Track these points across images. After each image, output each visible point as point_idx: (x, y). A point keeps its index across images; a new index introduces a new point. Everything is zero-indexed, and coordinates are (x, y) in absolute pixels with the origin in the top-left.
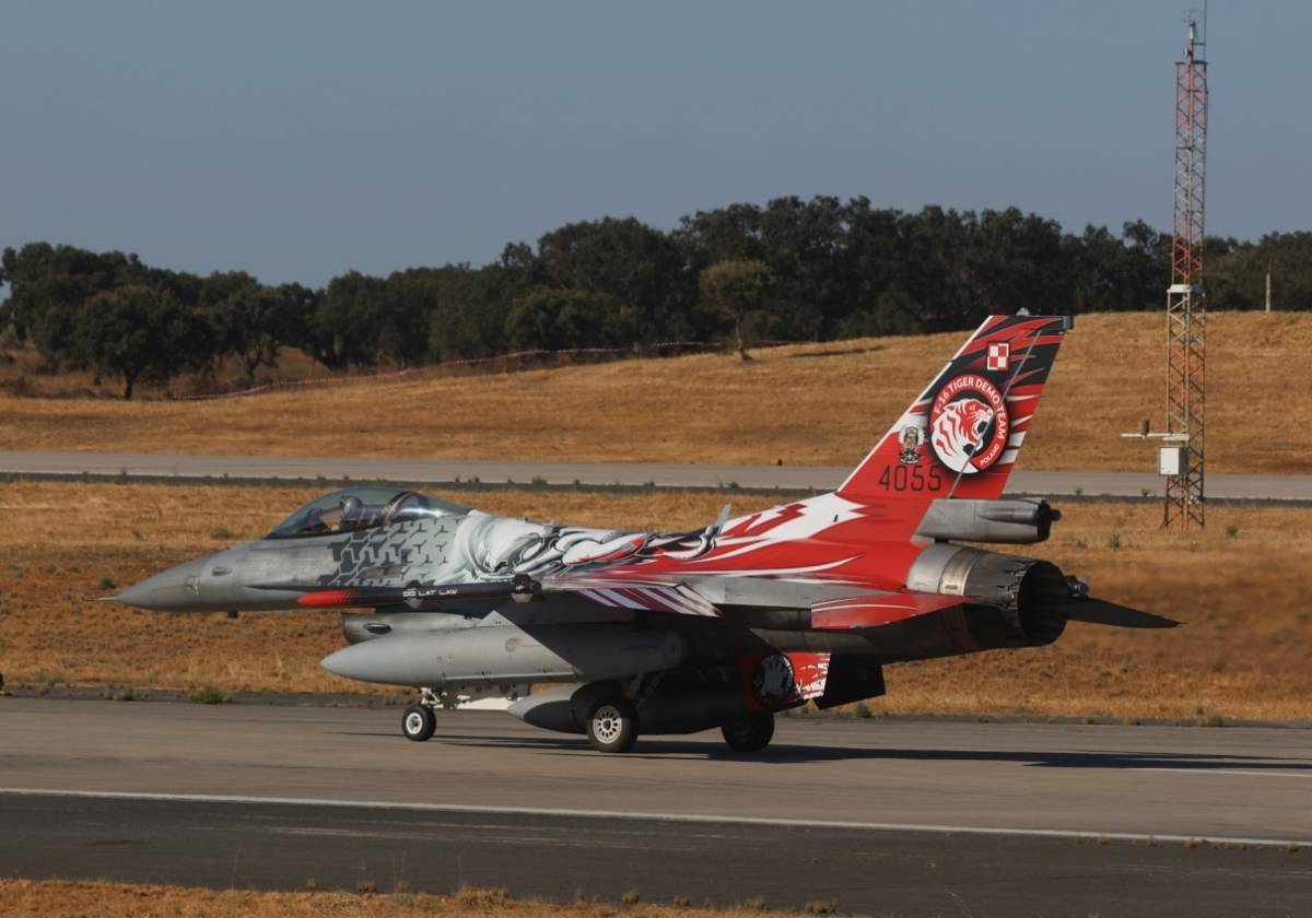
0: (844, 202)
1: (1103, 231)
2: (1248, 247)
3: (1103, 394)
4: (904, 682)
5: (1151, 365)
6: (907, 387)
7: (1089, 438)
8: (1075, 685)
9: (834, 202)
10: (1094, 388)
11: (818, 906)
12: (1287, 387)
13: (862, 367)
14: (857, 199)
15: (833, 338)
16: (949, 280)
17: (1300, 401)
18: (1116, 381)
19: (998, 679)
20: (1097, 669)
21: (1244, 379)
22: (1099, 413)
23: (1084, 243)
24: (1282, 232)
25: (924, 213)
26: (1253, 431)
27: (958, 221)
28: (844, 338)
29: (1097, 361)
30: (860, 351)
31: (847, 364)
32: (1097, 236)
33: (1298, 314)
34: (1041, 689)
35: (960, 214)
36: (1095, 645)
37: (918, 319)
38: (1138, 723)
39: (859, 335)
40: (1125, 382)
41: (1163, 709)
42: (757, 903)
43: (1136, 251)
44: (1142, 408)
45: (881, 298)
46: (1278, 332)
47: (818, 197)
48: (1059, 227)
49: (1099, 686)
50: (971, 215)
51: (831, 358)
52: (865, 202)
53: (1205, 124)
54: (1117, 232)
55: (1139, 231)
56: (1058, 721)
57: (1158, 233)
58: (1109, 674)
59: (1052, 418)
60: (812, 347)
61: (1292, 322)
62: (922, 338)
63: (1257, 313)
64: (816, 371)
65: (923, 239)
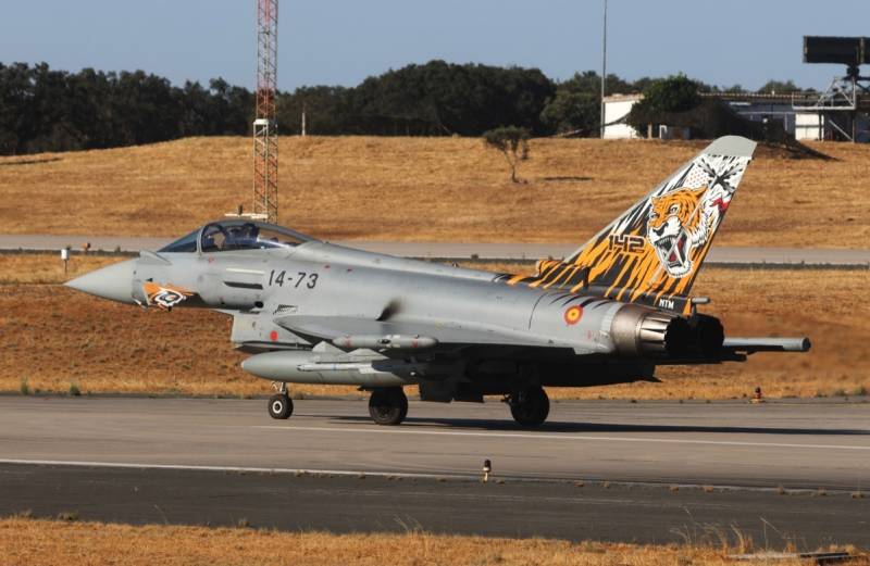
0: (32, 66)
1: (197, 85)
2: (287, 95)
3: (200, 189)
4: (96, 372)
5: (231, 170)
6: (75, 184)
7: (193, 217)
8: (205, 373)
9: (25, 66)
10: (194, 184)
11: (66, 516)
12: (317, 183)
13: (45, 171)
14: (40, 64)
15: (25, 153)
16: (100, 117)
17: (325, 193)
18: (209, 180)
19: (155, 370)
20: (218, 363)
21: (290, 179)
22: (198, 201)
23: (185, 93)
24: (308, 86)
25: (82, 74)
26: (296, 212)
27: (105, 78)
28: (33, 153)
29: (196, 167)
30: (45, 161)
31: (37, 169)
32: (193, 88)
33: (323, 138)
34: (183, 377)
35: (106, 73)
36: (216, 349)
37: (80, 140)
38: (250, 398)
39: (41, 151)
40: (214, 181)
41: (263, 389)
42: (27, 514)
43: (218, 97)
44: (225, 198)
45: (55, 127)
46: (310, 149)
47: (16, 63)
48: (169, 82)
49: (220, 375)
50: (113, 74)
51: (27, 165)
52: (45, 66)
53: (276, 16)
54: (206, 86)
55: (220, 84)
56: (200, 397)
57: (232, 85)
58: (226, 367)
59: (168, 204)
60: (13, 158)
61: (319, 143)
62: (83, 153)
63: (297, 137)
64: (17, 174)
65: (83, 89)
